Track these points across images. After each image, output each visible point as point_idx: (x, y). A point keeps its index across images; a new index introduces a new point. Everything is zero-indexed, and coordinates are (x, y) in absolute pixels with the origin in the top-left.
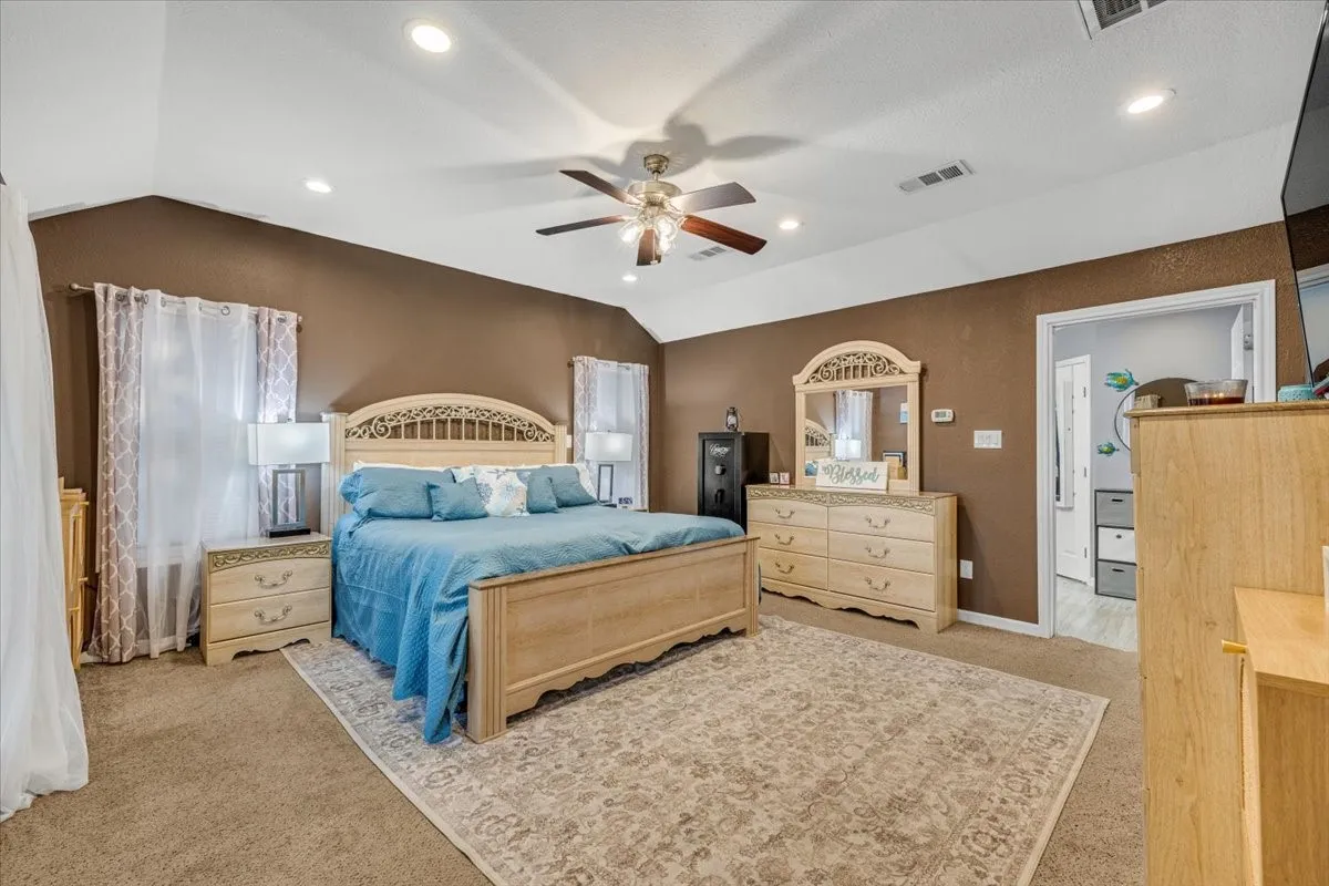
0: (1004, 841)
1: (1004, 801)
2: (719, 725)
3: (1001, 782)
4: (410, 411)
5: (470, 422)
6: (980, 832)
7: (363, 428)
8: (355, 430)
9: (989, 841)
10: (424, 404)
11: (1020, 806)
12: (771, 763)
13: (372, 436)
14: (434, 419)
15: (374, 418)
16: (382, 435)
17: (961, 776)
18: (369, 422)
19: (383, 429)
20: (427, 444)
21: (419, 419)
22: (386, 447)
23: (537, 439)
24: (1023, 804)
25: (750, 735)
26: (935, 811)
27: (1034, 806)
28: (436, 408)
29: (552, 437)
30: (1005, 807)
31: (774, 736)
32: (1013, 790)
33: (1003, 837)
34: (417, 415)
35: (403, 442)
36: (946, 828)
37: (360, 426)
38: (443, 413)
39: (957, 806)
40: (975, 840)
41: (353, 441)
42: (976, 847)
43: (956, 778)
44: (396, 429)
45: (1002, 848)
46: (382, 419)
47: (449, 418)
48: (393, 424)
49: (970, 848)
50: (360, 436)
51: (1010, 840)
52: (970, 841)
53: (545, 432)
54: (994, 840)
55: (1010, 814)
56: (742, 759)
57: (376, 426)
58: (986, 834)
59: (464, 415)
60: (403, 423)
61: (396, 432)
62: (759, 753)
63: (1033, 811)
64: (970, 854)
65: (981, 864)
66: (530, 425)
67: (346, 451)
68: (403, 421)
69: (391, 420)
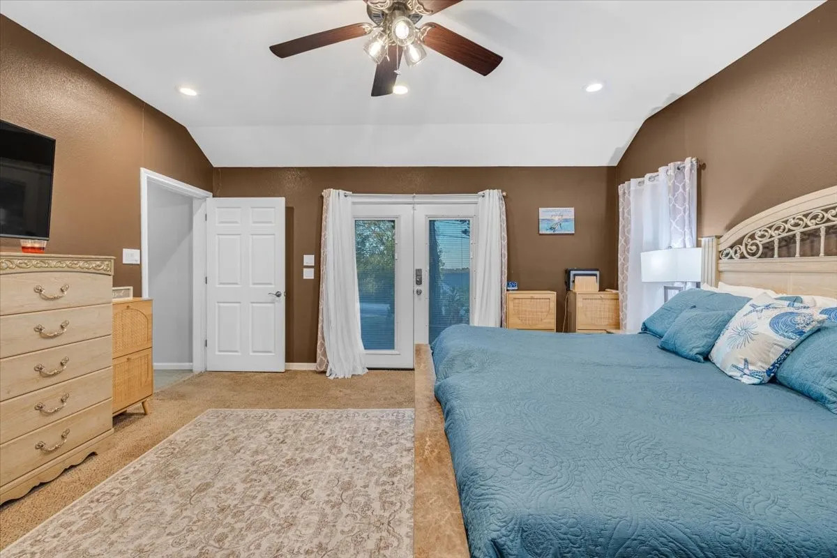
2: (302, 496)
4: (786, 222)
7: (734, 249)
8: (727, 251)
10: (806, 208)
12: (249, 485)
13: (743, 257)
14: (823, 228)
15: (745, 236)
16: (753, 255)
18: (740, 242)
19: (754, 248)
20: (810, 263)
21: (798, 231)
22: (756, 268)
25: (273, 498)
28: (826, 211)
31: (253, 508)
34: (797, 225)
35: (776, 262)
37: (732, 247)
41: (725, 263)
44: (769, 247)
46: (752, 237)
48: (766, 240)
50: (731, 258)
56: (270, 479)
57: (746, 245)
60: (775, 239)
61: (768, 251)
62: (259, 489)
67: (719, 272)
68: (776, 236)
69: (763, 236)
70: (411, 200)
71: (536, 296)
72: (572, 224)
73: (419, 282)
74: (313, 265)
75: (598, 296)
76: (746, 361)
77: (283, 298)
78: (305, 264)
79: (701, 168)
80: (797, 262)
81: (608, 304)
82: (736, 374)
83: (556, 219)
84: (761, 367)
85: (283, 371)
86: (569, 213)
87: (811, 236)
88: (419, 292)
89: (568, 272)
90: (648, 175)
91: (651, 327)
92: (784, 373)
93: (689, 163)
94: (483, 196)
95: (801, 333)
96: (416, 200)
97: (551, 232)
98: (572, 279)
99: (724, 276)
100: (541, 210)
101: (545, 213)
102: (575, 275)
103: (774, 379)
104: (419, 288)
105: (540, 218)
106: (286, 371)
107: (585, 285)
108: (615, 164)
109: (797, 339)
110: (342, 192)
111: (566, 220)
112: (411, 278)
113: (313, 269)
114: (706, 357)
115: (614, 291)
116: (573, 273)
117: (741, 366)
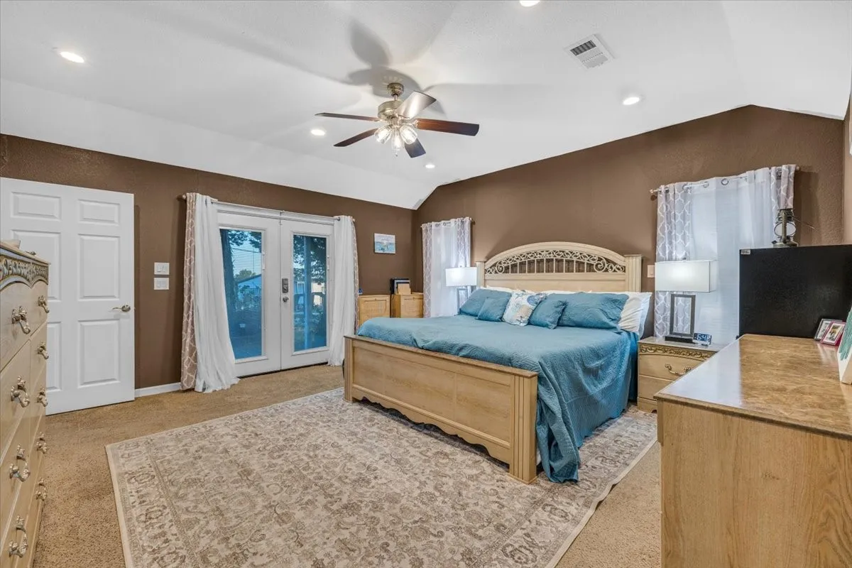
0: (145, 522)
1: (167, 541)
3: (183, 552)
4: (513, 257)
5: (549, 261)
6: (161, 515)
8: (489, 270)
9: (153, 516)
10: (521, 252)
11: (155, 547)
13: (496, 272)
14: (527, 261)
15: (497, 263)
16: (500, 272)
17: (208, 532)
18: (494, 265)
19: (501, 268)
20: (523, 276)
21: (518, 261)
22: (501, 278)
23: (607, 270)
24: (154, 550)
26: (194, 504)
27: (146, 556)
28: (528, 254)
29: (624, 269)
30: (163, 539)
32: (169, 553)
33: (148, 523)
34: (517, 259)
35: (510, 275)
36: (178, 504)
37: (491, 268)
38: (532, 256)
39: (186, 517)
40: (160, 511)
41: (488, 276)
42: (156, 508)
43: (209, 528)
44: (507, 268)
45: (143, 518)
46: (500, 263)
47: (535, 259)
48: (506, 265)
49: (158, 506)
50: (491, 273)
51: (143, 525)
52: (161, 509)
53: (615, 264)
54: (150, 518)
55: (155, 537)
57: (497, 267)
58: (157, 518)
59: (545, 256)
60: (510, 264)
61: (507, 270)
63: (144, 550)
64: (155, 504)
65: (147, 505)
66: (600, 259)
67: (485, 280)
68: (510, 263)
69: (505, 263)
70: (278, 215)
71: (378, 298)
72: (394, 246)
73: (285, 290)
74: (168, 273)
75: (412, 297)
76: (521, 317)
77: (132, 313)
78: (156, 273)
79: (472, 224)
80: (518, 275)
81: (417, 302)
82: (518, 323)
83: (385, 242)
84: (526, 319)
85: (133, 399)
86: (392, 239)
87: (522, 264)
88: (285, 300)
89: (392, 282)
90: (443, 222)
91: (464, 310)
92: (533, 319)
93: (467, 220)
94: (339, 220)
95: (536, 303)
96: (282, 216)
97: (382, 252)
98: (395, 285)
99: (487, 282)
100: (376, 235)
101: (379, 238)
102: (397, 283)
103: (529, 323)
104: (284, 296)
105: (376, 241)
106: (136, 398)
107: (403, 289)
108: (416, 209)
109: (536, 305)
110: (209, 198)
111: (391, 244)
112: (279, 286)
113: (168, 279)
114: (501, 320)
115: (420, 294)
116: (396, 281)
117: (520, 319)
